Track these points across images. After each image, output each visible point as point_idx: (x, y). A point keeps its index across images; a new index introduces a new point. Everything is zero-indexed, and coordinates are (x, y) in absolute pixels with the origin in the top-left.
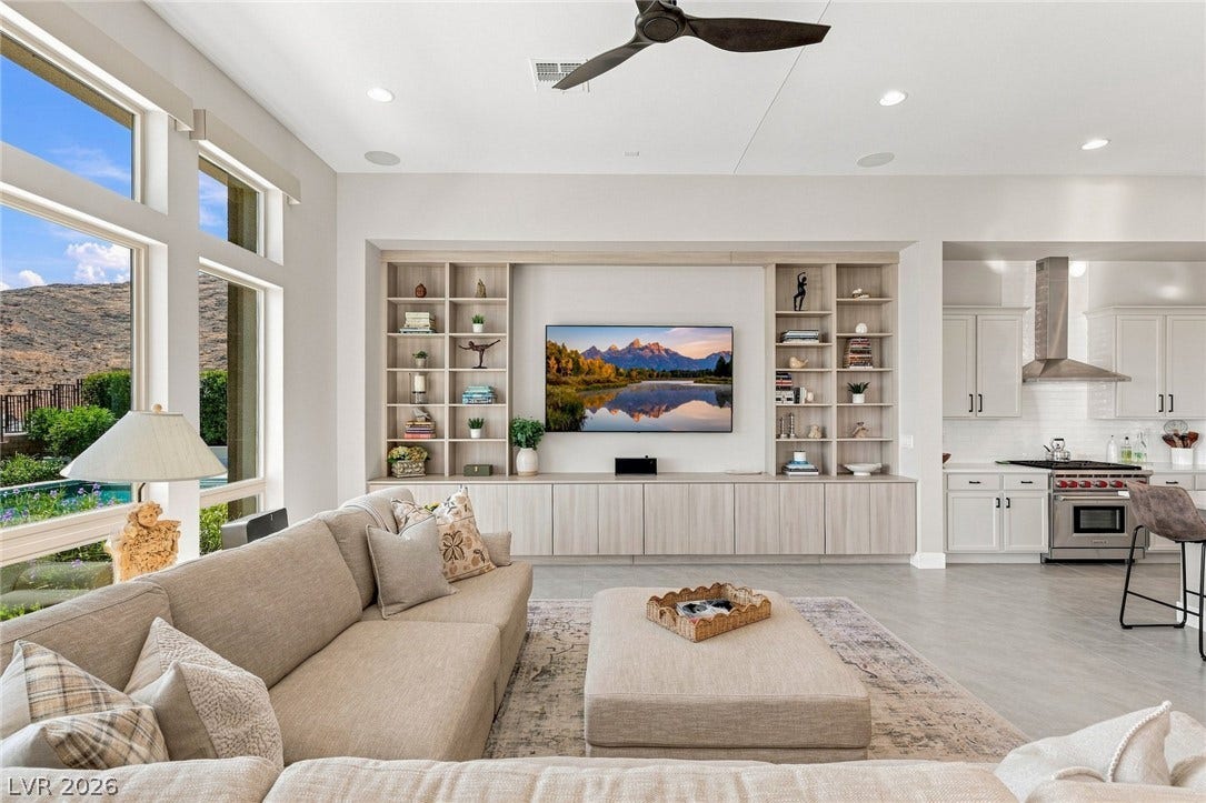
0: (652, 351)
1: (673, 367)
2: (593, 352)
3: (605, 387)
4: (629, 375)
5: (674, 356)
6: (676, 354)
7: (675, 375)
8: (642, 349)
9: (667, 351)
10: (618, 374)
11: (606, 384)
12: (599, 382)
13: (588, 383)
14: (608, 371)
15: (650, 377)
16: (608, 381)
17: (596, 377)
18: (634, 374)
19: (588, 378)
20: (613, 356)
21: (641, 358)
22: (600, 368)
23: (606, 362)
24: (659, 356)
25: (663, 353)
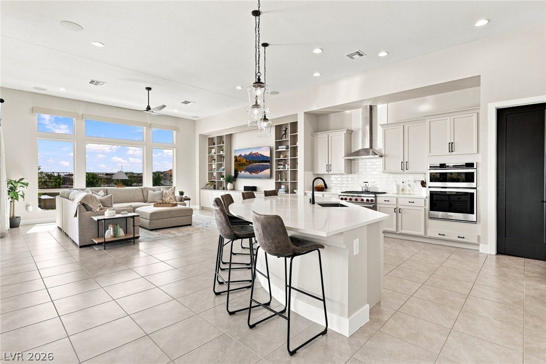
0: (256, 155)
1: (262, 159)
2: (241, 155)
4: (250, 162)
5: (262, 156)
7: (263, 161)
8: (253, 154)
9: (260, 154)
10: (247, 162)
11: (243, 164)
14: (244, 161)
15: (256, 162)
19: (240, 163)
20: (245, 156)
21: (253, 157)
22: (242, 160)
23: (244, 158)
24: (258, 156)
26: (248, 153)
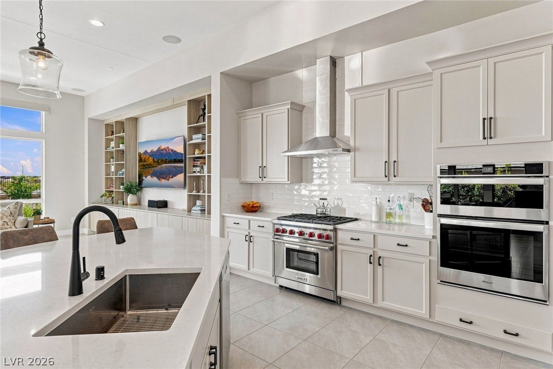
0: (166, 151)
1: (175, 158)
2: (146, 152)
3: (150, 167)
4: (158, 162)
5: (175, 152)
6: (175, 151)
7: (175, 161)
8: (163, 150)
9: (172, 150)
10: (154, 162)
11: (150, 166)
12: (147, 165)
13: (144, 166)
14: (151, 160)
15: (166, 162)
16: (151, 165)
17: (147, 163)
18: (160, 161)
19: (144, 164)
20: (153, 154)
21: (162, 154)
22: (148, 159)
23: (150, 156)
24: (169, 153)
25: (170, 151)
26: (155, 149)
